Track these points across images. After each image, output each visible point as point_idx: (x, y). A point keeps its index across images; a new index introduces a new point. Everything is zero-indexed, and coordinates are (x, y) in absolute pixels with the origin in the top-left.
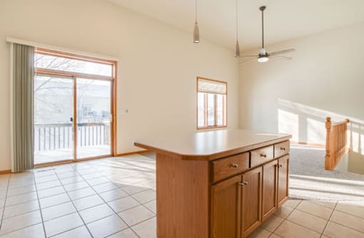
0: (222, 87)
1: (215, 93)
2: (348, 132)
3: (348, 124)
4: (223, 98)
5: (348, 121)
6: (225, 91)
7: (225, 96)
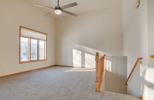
0: (44, 37)
1: (38, 40)
2: (105, 60)
3: (105, 57)
4: (44, 42)
5: (105, 55)
6: (46, 39)
7: (46, 42)
